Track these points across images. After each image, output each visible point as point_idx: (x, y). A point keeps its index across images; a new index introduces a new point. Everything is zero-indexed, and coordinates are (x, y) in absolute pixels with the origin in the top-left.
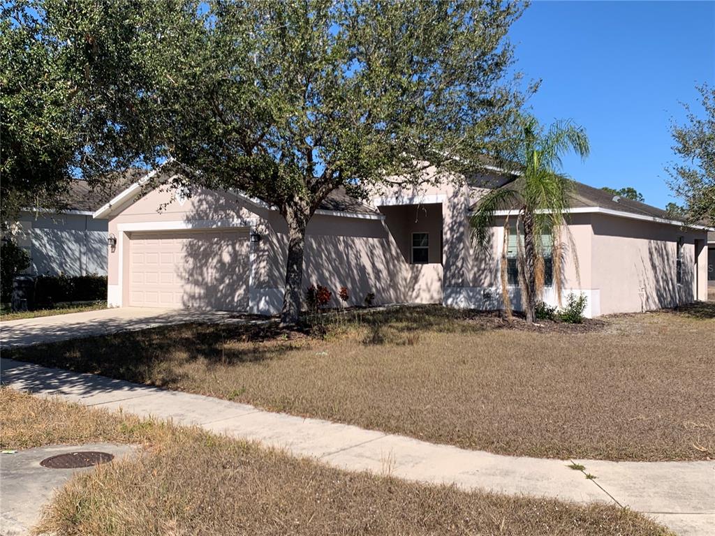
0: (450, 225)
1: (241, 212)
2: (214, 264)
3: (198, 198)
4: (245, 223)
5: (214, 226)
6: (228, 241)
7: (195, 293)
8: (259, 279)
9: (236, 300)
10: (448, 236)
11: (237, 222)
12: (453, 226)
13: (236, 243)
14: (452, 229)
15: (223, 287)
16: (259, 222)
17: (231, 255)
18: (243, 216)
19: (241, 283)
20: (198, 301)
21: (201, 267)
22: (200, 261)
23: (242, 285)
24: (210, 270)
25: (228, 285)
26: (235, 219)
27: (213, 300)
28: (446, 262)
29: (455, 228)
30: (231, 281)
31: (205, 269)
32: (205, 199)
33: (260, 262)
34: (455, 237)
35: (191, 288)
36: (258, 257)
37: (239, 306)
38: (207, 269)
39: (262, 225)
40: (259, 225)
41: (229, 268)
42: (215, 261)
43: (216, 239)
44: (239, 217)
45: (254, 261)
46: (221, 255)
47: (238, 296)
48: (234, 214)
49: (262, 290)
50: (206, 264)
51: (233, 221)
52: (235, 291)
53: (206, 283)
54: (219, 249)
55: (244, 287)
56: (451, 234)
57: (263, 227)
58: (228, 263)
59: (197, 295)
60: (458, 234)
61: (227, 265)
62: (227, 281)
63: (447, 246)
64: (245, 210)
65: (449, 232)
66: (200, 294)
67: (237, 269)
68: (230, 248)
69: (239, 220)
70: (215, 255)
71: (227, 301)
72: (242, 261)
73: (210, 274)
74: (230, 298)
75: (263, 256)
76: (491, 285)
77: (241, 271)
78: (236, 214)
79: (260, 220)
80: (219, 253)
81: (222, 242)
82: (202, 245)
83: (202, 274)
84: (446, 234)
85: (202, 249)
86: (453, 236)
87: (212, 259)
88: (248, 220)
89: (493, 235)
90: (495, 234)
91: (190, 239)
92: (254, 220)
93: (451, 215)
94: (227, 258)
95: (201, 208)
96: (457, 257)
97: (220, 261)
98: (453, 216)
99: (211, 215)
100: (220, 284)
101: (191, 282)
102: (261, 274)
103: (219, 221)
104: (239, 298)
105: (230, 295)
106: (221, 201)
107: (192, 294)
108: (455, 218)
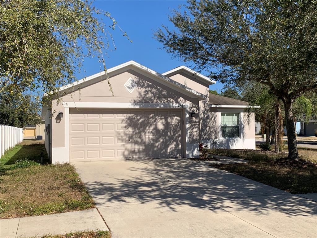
0: (203, 111)
1: (179, 100)
2: (151, 130)
3: (144, 90)
4: (182, 106)
5: (158, 107)
6: (161, 117)
7: (135, 149)
8: (192, 138)
9: (169, 151)
10: (202, 116)
11: (175, 105)
12: (204, 111)
13: (167, 118)
14: (204, 113)
15: (159, 144)
16: (192, 106)
17: (164, 125)
18: (180, 102)
19: (172, 141)
20: (138, 154)
21: (140, 133)
22: (139, 129)
23: (173, 142)
24: (147, 134)
25: (163, 142)
26: (175, 104)
27: (151, 153)
28: (201, 128)
29: (205, 112)
30: (165, 140)
31: (143, 134)
32: (150, 91)
33: (193, 129)
34: (205, 116)
35: (132, 146)
36: (192, 126)
37: (171, 154)
38: (145, 133)
39: (194, 107)
40: (192, 108)
41: (162, 133)
42: (152, 128)
43: (151, 115)
44: (177, 102)
45: (189, 128)
46: (156, 125)
47: (171, 149)
48: (174, 101)
49: (195, 144)
50: (144, 131)
51: (173, 105)
52: (168, 146)
53: (144, 143)
54: (155, 121)
55: (175, 143)
56: (203, 115)
57: (195, 109)
58: (162, 129)
59: (136, 150)
60: (207, 115)
61: (161, 131)
62: (162, 140)
63: (202, 120)
64: (181, 99)
65: (202, 114)
66: (139, 150)
67: (169, 133)
68: (163, 121)
69: (178, 105)
70: (151, 125)
71: (162, 152)
72: (172, 128)
73: (148, 136)
74: (164, 150)
75: (195, 125)
76: (216, 138)
77: (172, 134)
78: (175, 101)
79: (193, 105)
80: (154, 124)
81: (157, 117)
82: (140, 119)
83: (140, 137)
84: (201, 115)
85: (140, 121)
86: (204, 116)
87: (149, 127)
88: (184, 104)
89: (216, 116)
90: (217, 116)
91: (129, 115)
92: (188, 104)
93: (203, 106)
94: (160, 126)
95: (147, 96)
96: (206, 126)
97: (156, 129)
98: (204, 107)
99: (155, 101)
100: (157, 142)
101: (132, 142)
102: (194, 135)
103: (162, 104)
104: (171, 150)
105: (164, 148)
106: (164, 93)
107: (133, 150)
108: (205, 108)
